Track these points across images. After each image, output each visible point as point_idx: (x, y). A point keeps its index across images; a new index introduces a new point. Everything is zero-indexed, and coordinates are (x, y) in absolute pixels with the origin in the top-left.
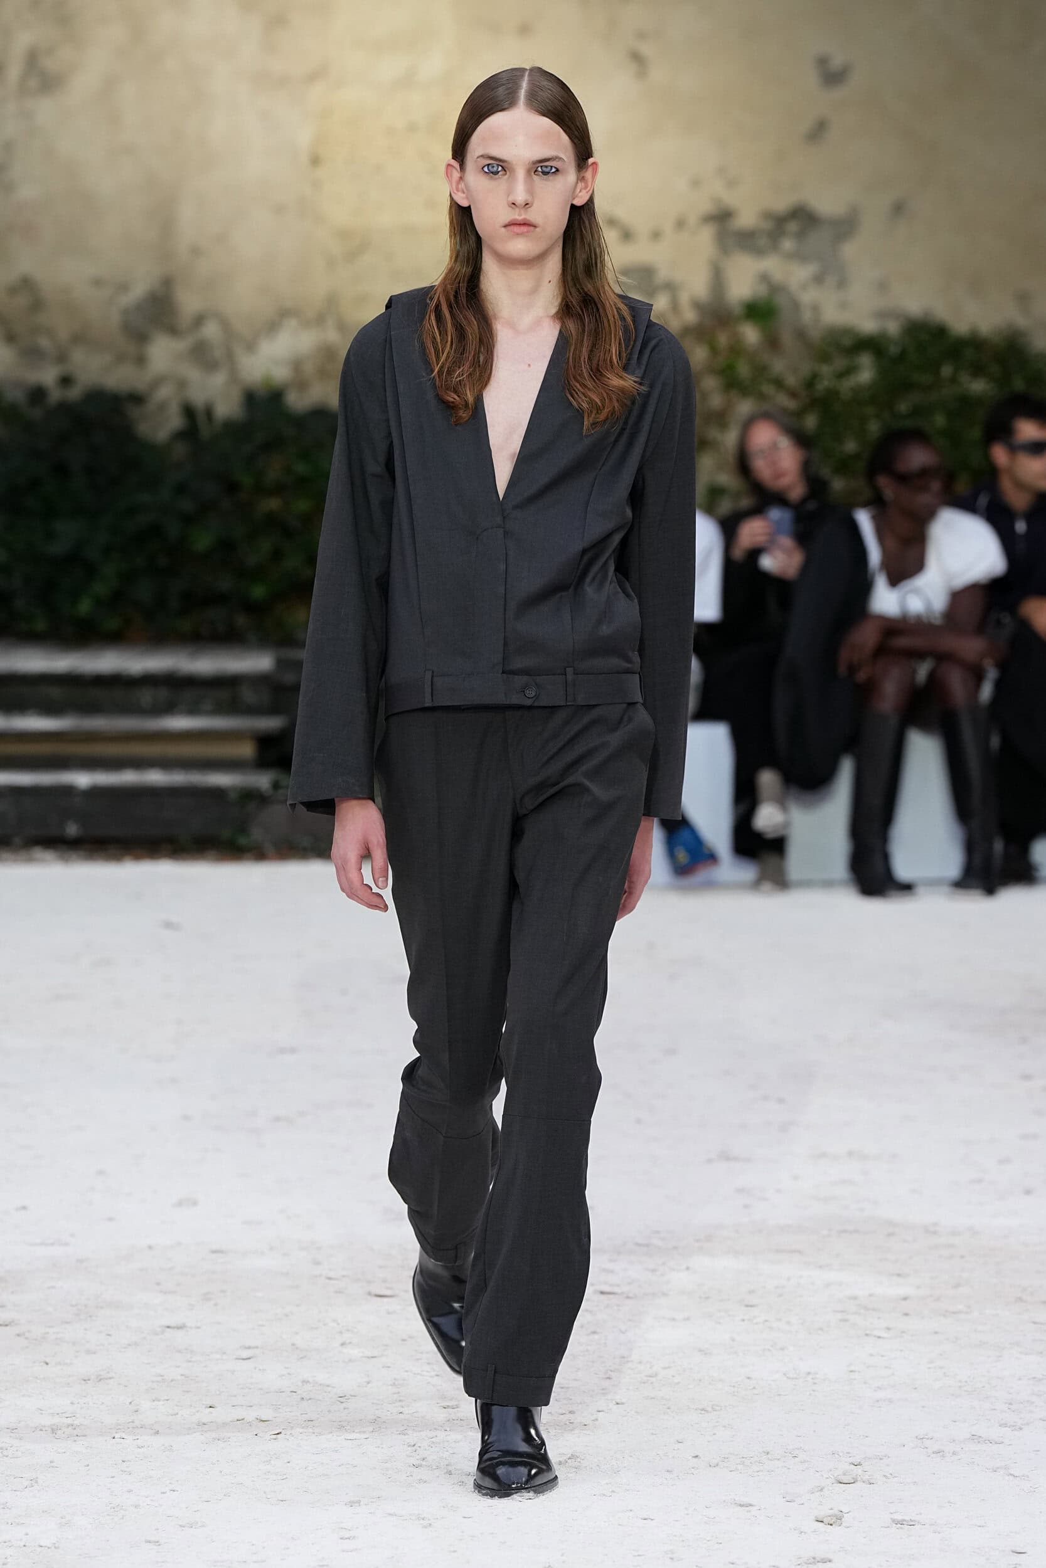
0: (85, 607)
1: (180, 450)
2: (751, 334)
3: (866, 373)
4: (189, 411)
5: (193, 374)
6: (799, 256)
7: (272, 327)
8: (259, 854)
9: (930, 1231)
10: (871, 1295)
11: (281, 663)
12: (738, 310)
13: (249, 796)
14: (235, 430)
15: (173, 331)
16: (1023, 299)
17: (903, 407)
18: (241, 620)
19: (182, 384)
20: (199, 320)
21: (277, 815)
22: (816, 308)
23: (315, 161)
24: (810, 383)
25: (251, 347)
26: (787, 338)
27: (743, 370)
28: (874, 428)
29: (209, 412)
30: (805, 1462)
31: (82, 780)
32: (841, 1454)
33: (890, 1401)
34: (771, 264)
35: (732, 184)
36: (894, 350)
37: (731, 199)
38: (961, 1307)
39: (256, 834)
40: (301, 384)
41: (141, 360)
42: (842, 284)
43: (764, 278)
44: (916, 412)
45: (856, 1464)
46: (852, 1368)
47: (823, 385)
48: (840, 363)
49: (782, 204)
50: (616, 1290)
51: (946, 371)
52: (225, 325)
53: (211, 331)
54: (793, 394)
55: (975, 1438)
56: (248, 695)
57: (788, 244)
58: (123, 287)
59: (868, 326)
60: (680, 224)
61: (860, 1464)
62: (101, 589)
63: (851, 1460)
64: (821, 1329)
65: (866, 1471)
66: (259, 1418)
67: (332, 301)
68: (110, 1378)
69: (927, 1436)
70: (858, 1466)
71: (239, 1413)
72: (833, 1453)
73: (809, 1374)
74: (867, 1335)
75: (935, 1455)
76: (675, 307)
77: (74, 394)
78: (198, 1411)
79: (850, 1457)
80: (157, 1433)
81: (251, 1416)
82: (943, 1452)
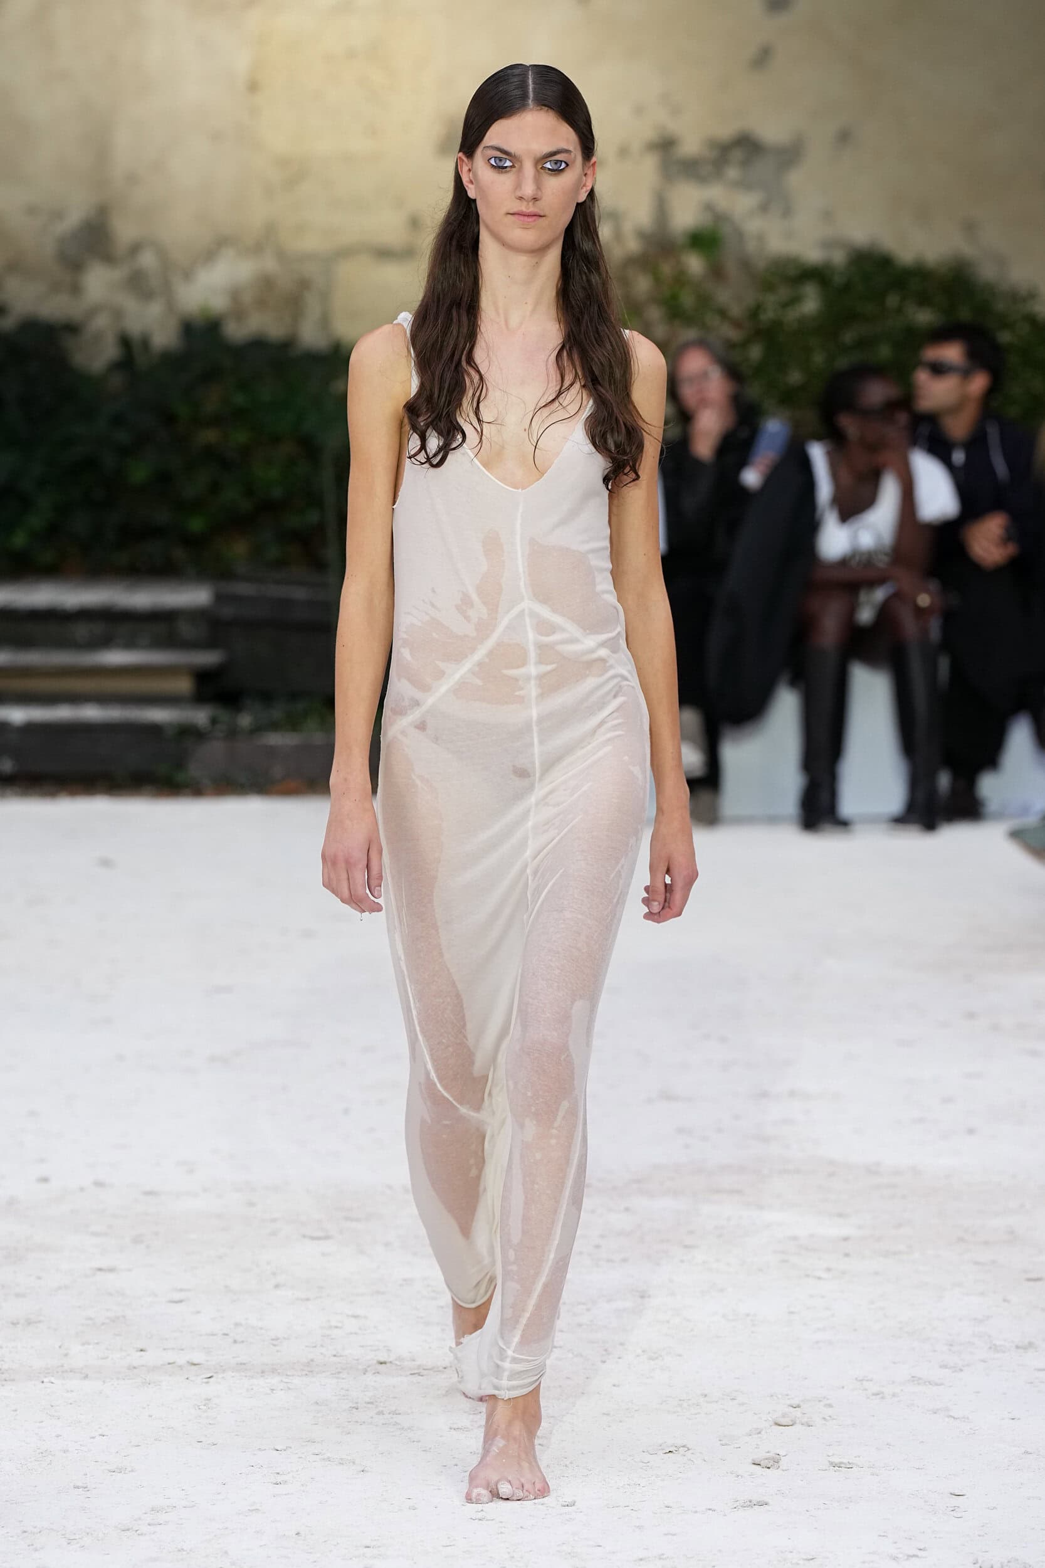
0: (19, 540)
1: (117, 381)
2: (695, 264)
3: (811, 304)
4: (125, 342)
5: (130, 304)
6: (744, 185)
7: (209, 255)
8: (195, 790)
9: (872, 1170)
10: (811, 1236)
11: (219, 598)
12: (681, 239)
13: (187, 732)
14: (172, 361)
15: (109, 258)
16: (970, 228)
17: (848, 337)
18: (179, 554)
19: (118, 314)
20: (135, 249)
21: (214, 751)
22: (761, 238)
23: (253, 87)
24: (755, 312)
25: (188, 275)
26: (731, 267)
27: (687, 300)
28: (818, 358)
29: (145, 342)
30: (743, 1404)
31: (17, 715)
32: (780, 1396)
33: (830, 1343)
34: (717, 194)
35: (676, 111)
36: (838, 280)
37: (675, 126)
38: (902, 1247)
39: (194, 770)
40: (239, 312)
41: (76, 289)
42: (787, 212)
43: (709, 207)
44: (862, 344)
45: (794, 1406)
46: (792, 1309)
47: (768, 315)
48: (784, 293)
49: (726, 131)
51: (892, 300)
52: (163, 254)
53: (148, 260)
54: (737, 324)
55: (915, 1380)
56: (185, 629)
57: (732, 172)
58: (58, 215)
59: (813, 255)
60: (624, 152)
61: (799, 1406)
62: (36, 521)
63: (789, 1402)
64: (761, 1270)
65: (805, 1414)
66: (190, 1361)
67: (270, 230)
68: (40, 1322)
69: (866, 1379)
70: (797, 1409)
71: (170, 1356)
72: (772, 1396)
73: (748, 1315)
74: (807, 1276)
75: (874, 1397)
76: (618, 235)
77: (8, 323)
78: (128, 1355)
79: (789, 1399)
80: (86, 1377)
81: (182, 1359)
82: (883, 1393)
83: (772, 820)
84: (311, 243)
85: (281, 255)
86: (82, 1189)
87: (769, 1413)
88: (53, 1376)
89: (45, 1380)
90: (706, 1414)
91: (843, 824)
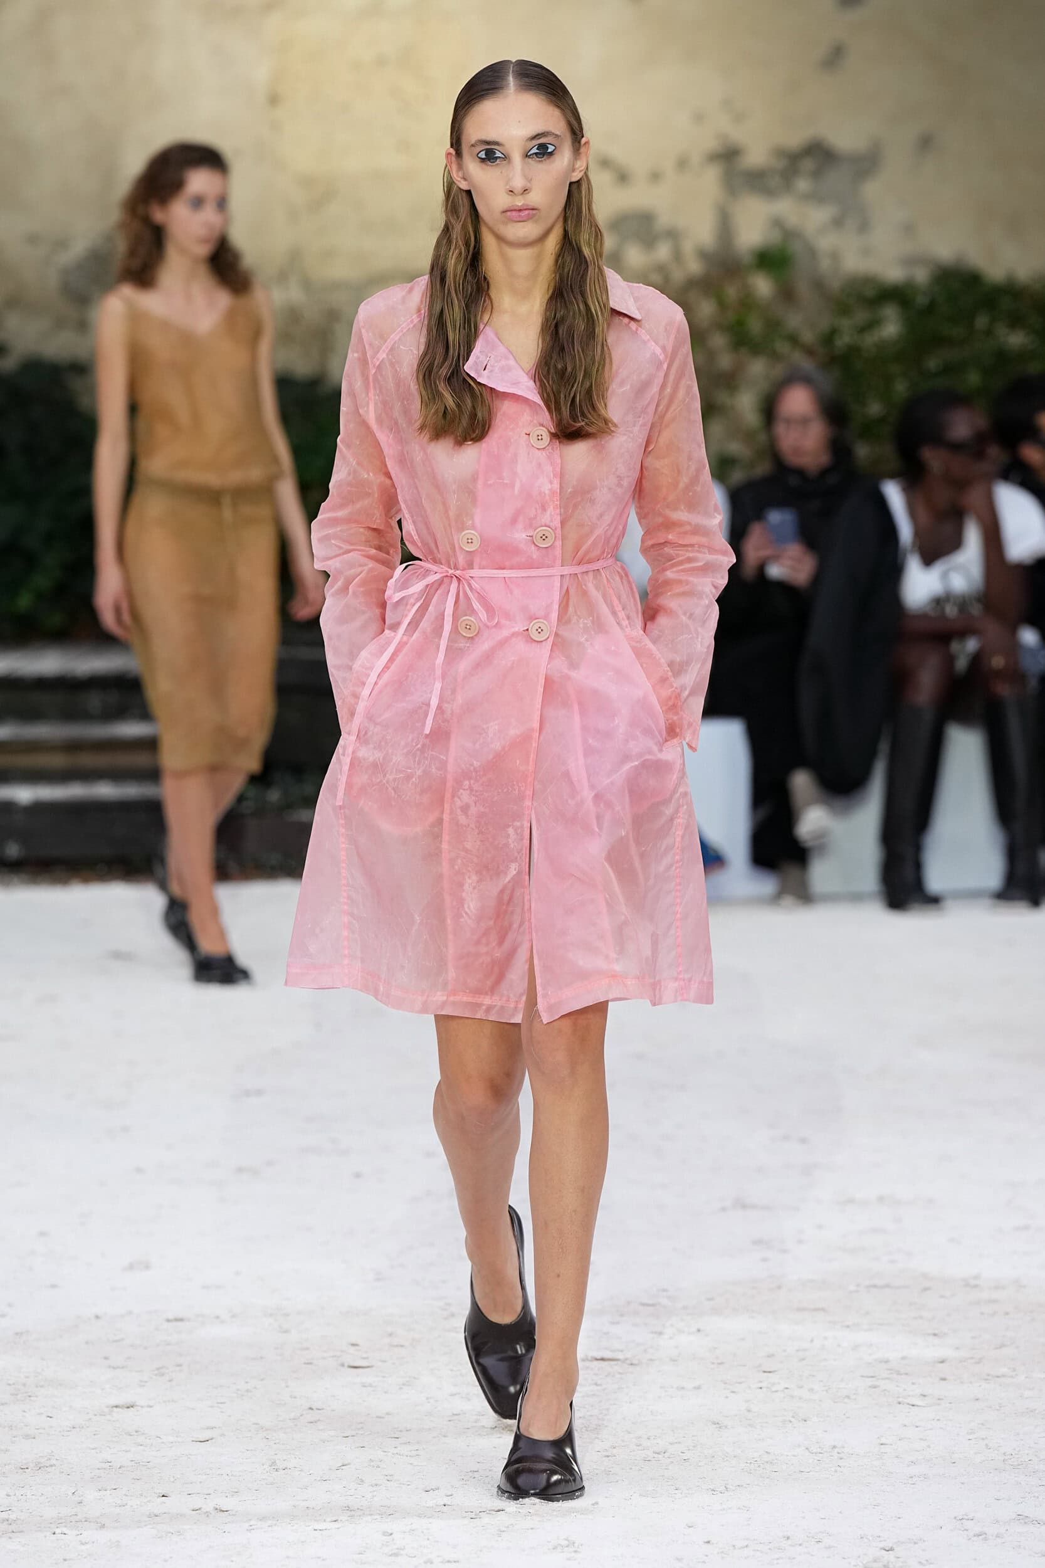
0: (24, 601)
2: (763, 286)
3: (891, 327)
6: (816, 197)
9: (970, 1284)
10: (904, 1358)
12: (747, 259)
17: (933, 363)
22: (835, 256)
23: (274, 100)
24: (828, 338)
26: (803, 288)
27: (755, 326)
28: (901, 388)
30: (830, 1547)
31: (24, 794)
32: (871, 1538)
33: (926, 1477)
34: (785, 208)
35: (739, 118)
36: (921, 300)
37: (738, 135)
38: (1004, 1370)
41: (83, 326)
42: (864, 227)
43: (777, 223)
44: (948, 369)
45: (887, 1549)
46: (883, 1441)
47: (844, 340)
48: (861, 316)
49: (795, 139)
50: (620, 1356)
51: (982, 321)
54: (809, 352)
55: (1022, 1518)
57: (803, 184)
58: (61, 244)
59: (894, 274)
60: (682, 164)
61: (891, 1549)
62: (42, 581)
63: (882, 1545)
64: (848, 1397)
65: (898, 1558)
66: (217, 1507)
67: (295, 256)
68: (51, 1466)
69: (966, 1517)
70: (890, 1552)
71: (197, 1502)
72: (861, 1538)
73: (834, 1447)
74: (900, 1403)
75: (976, 1538)
76: (677, 255)
77: (9, 364)
78: (149, 1501)
79: (881, 1541)
80: (103, 1526)
81: (209, 1506)
82: (986, 1534)
83: (856, 898)
84: (340, 270)
85: (307, 284)
86: (97, 1317)
87: (859, 1557)
88: (66, 1526)
89: (58, 1531)
90: (789, 1558)
91: (933, 901)
